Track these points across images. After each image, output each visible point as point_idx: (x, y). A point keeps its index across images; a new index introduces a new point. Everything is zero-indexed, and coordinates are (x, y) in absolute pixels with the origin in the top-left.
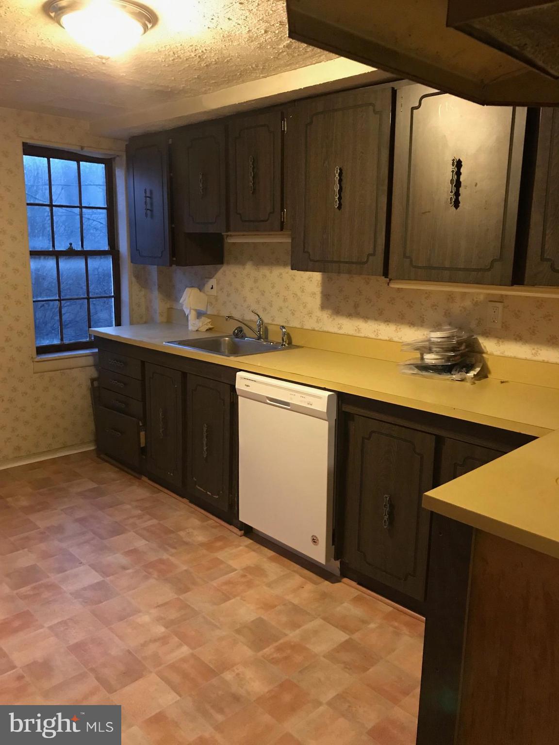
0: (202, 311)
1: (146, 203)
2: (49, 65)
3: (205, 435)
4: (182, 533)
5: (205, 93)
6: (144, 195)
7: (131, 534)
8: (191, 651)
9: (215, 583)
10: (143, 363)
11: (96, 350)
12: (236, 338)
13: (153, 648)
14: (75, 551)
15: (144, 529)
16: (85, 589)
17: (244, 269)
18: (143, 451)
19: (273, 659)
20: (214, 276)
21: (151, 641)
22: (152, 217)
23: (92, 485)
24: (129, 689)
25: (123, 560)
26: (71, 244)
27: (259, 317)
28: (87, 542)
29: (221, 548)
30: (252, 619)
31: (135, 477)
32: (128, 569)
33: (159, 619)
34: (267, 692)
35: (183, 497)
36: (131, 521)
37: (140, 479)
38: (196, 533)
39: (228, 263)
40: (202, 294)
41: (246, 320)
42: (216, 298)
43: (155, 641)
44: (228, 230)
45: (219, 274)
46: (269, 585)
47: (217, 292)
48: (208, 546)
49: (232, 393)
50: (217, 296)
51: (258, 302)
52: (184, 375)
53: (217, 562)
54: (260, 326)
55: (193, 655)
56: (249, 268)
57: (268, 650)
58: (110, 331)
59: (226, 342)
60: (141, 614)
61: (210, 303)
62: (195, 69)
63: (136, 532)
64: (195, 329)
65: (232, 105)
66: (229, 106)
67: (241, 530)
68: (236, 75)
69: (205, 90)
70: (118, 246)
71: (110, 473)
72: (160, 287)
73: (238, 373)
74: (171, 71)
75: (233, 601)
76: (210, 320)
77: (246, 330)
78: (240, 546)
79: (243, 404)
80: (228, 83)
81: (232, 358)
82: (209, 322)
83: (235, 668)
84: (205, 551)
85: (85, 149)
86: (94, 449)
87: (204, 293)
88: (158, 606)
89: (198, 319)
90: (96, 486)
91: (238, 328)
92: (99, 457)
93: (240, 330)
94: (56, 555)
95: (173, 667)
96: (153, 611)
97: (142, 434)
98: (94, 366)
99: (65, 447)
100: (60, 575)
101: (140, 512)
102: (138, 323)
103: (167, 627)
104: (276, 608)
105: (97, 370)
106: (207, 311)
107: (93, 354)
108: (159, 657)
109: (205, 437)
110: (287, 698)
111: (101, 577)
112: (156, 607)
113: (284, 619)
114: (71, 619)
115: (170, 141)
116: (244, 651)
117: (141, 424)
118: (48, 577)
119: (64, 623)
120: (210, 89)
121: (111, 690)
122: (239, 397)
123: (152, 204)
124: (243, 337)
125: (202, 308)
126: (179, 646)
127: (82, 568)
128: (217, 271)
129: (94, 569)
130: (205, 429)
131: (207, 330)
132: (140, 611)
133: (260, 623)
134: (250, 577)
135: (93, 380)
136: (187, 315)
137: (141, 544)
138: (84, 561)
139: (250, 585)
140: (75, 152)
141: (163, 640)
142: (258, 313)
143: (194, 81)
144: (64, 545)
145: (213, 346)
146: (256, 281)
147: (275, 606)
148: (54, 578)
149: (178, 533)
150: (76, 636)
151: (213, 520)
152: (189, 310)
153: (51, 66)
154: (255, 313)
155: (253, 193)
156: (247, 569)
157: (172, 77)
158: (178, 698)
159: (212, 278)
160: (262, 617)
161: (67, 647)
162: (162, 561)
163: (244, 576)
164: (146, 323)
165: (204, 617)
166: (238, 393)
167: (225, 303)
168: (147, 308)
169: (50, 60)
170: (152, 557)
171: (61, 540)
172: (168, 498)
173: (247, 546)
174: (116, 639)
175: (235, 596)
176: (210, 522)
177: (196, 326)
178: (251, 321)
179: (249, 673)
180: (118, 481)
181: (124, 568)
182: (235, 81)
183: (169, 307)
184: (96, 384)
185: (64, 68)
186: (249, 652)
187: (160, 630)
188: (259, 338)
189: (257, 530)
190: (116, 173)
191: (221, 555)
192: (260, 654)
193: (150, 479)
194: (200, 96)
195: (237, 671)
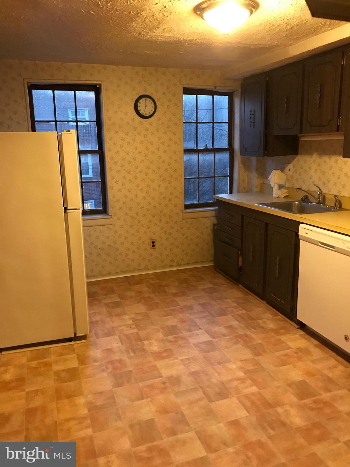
0: (283, 185)
1: (251, 118)
2: (197, 42)
3: (278, 263)
4: (260, 321)
5: (291, 45)
6: (250, 113)
7: (230, 316)
8: (258, 390)
9: (277, 354)
10: (243, 216)
11: (217, 208)
12: (304, 202)
13: (236, 383)
14: (198, 321)
15: (238, 315)
16: (201, 343)
17: (311, 157)
18: (240, 269)
19: (310, 407)
20: (291, 163)
21: (235, 379)
22: (254, 126)
23: (210, 286)
24: (220, 402)
25: (224, 331)
26: (206, 145)
27: (319, 189)
28: (204, 317)
29: (284, 334)
30: (299, 380)
31: (235, 284)
32: (226, 336)
33: (241, 368)
34: (304, 426)
35: (263, 300)
36: (230, 309)
37: (237, 285)
38: (268, 322)
39: (301, 154)
40: (283, 174)
41: (311, 191)
42: (292, 177)
43: (238, 379)
44: (301, 133)
45: (295, 161)
46: (313, 361)
47: (293, 173)
48: (276, 331)
49: (296, 238)
50: (293, 175)
51: (320, 179)
52: (267, 224)
53: (281, 342)
54: (320, 195)
55: (259, 393)
56: (315, 157)
57: (308, 401)
58: (225, 196)
59: (296, 205)
60: (231, 363)
61: (287, 180)
62: (284, 31)
63: (232, 316)
64: (276, 196)
65: (308, 51)
66: (306, 52)
67: (298, 325)
68: (311, 31)
69: (291, 43)
70: (233, 146)
71: (221, 280)
72: (257, 170)
73: (301, 225)
74: (269, 35)
75: (288, 366)
76: (287, 191)
77: (310, 198)
78: (296, 334)
79: (303, 245)
80: (306, 36)
81: (298, 215)
82: (287, 192)
83: (284, 406)
84: (273, 334)
85: (217, 88)
86: (214, 265)
87: (284, 173)
88: (242, 361)
89: (279, 190)
90: (212, 286)
91: (305, 196)
92: (215, 270)
93: (306, 197)
94: (187, 322)
95: (246, 396)
96: (238, 363)
97: (240, 259)
98: (215, 217)
99: (197, 262)
100: (189, 333)
101: (236, 305)
102: (243, 192)
103: (245, 374)
104: (316, 377)
105: (217, 219)
106: (285, 184)
107: (215, 210)
108: (239, 389)
109: (277, 264)
110: (316, 432)
111: (210, 338)
112: (240, 361)
113: (320, 384)
114: (192, 358)
115: (268, 79)
116: (291, 397)
117: (240, 253)
118: (183, 333)
119: (188, 359)
120: (294, 42)
121: (211, 401)
122: (301, 240)
123: (254, 118)
124: (308, 201)
125: (282, 183)
126: (251, 386)
127: (200, 331)
128: (293, 159)
129: (207, 332)
130: (278, 259)
131: (285, 197)
132: (230, 361)
133: (303, 383)
134: (300, 354)
135: (214, 225)
136: (272, 187)
137: (235, 323)
138: (202, 328)
139: (300, 359)
140: (211, 90)
141: (242, 380)
142: (320, 187)
143: (283, 38)
144: (192, 317)
145: (288, 207)
146: (319, 165)
147: (316, 375)
148: (185, 334)
149: (258, 320)
150: (194, 367)
151: (280, 316)
152: (273, 185)
153: (199, 42)
154: (317, 187)
155: (319, 108)
156: (299, 349)
157: (269, 38)
158: (248, 414)
159: (290, 164)
160: (306, 379)
161: (189, 372)
162: (246, 335)
163: (296, 353)
164: (247, 192)
165: (268, 373)
166: (300, 238)
167: (297, 179)
168: (248, 183)
169: (198, 39)
170: (241, 332)
171: (191, 314)
172: (254, 300)
173: (301, 335)
174: (216, 374)
175: (289, 364)
176: (279, 317)
177: (277, 194)
178: (315, 192)
179: (293, 412)
180: (225, 285)
181: (224, 335)
182: (311, 35)
183: (262, 182)
184: (216, 227)
185: (206, 42)
186: (295, 399)
187: (241, 374)
188: (319, 203)
189: (309, 327)
190: (235, 101)
191: (283, 338)
192: (302, 402)
193: (244, 286)
194: (287, 48)
195: (285, 409)
